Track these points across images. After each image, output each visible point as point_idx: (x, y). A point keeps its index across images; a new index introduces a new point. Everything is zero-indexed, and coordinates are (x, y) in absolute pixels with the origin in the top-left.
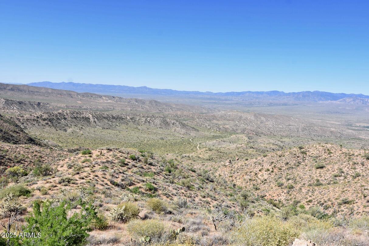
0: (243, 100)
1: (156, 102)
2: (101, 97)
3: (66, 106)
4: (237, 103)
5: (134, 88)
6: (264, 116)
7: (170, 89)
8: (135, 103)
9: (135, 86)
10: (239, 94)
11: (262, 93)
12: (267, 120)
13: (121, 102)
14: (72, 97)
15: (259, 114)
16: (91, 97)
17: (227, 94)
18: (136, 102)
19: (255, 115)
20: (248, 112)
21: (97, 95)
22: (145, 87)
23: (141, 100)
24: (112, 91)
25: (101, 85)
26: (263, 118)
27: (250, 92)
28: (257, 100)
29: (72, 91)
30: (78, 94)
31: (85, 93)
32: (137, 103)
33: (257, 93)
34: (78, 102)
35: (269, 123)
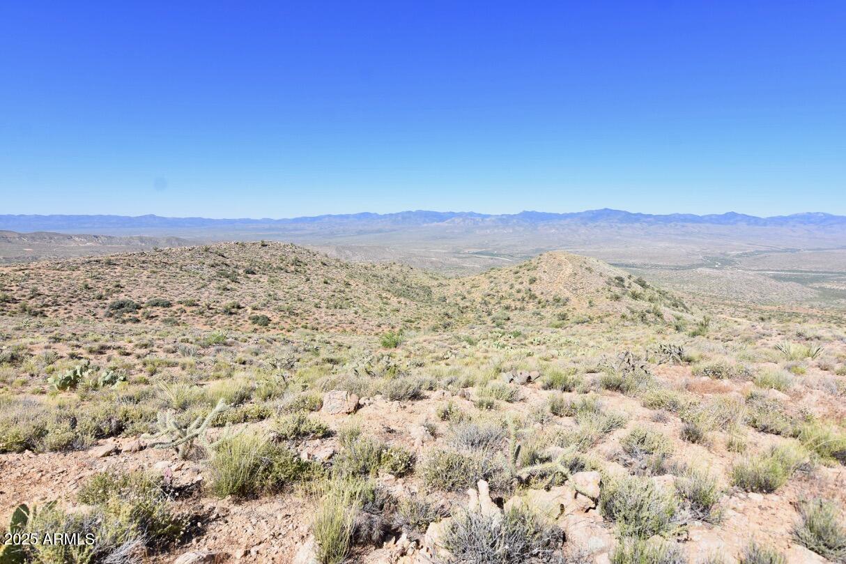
0: (321, 229)
1: (177, 239)
2: (70, 238)
3: (4, 258)
4: (311, 234)
5: (130, 219)
6: (350, 248)
7: (200, 218)
8: (140, 243)
9: (133, 215)
10: (314, 219)
11: (347, 216)
12: (354, 255)
13: (111, 243)
14: (9, 242)
15: (343, 248)
16: (51, 238)
17: (296, 220)
18: (142, 242)
19: (337, 249)
20: (328, 245)
21: (62, 235)
22: (153, 217)
23: (150, 239)
24: (86, 226)
25: (62, 216)
26: (348, 252)
27: (330, 216)
28: (342, 228)
29: (7, 231)
30: (21, 236)
31: (35, 233)
32: (143, 244)
33: (341, 217)
34: (27, 250)
35: (356, 258)
